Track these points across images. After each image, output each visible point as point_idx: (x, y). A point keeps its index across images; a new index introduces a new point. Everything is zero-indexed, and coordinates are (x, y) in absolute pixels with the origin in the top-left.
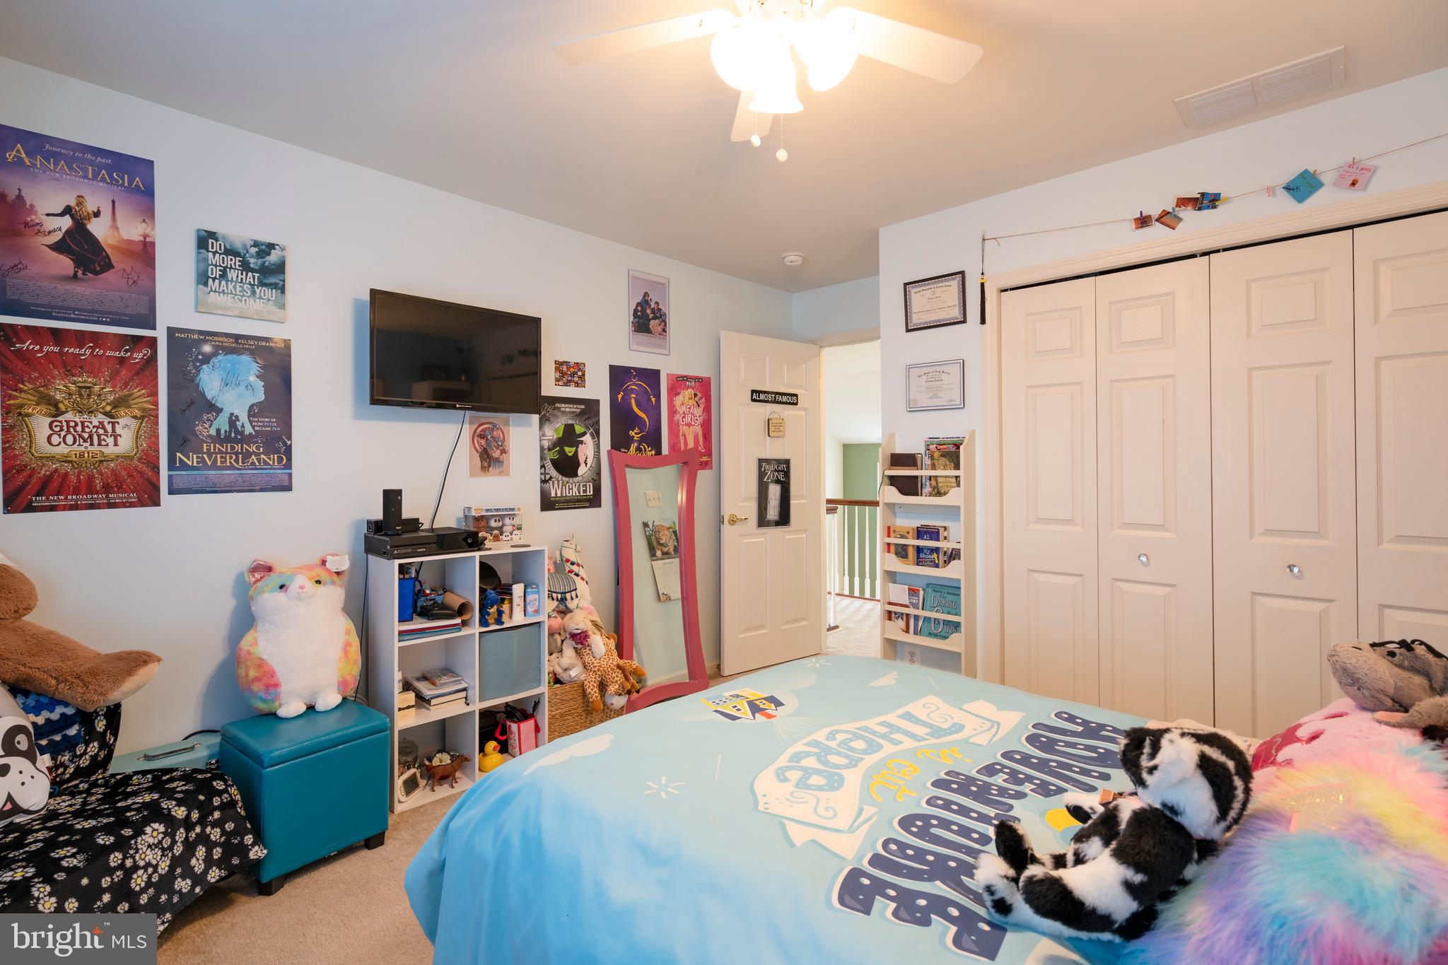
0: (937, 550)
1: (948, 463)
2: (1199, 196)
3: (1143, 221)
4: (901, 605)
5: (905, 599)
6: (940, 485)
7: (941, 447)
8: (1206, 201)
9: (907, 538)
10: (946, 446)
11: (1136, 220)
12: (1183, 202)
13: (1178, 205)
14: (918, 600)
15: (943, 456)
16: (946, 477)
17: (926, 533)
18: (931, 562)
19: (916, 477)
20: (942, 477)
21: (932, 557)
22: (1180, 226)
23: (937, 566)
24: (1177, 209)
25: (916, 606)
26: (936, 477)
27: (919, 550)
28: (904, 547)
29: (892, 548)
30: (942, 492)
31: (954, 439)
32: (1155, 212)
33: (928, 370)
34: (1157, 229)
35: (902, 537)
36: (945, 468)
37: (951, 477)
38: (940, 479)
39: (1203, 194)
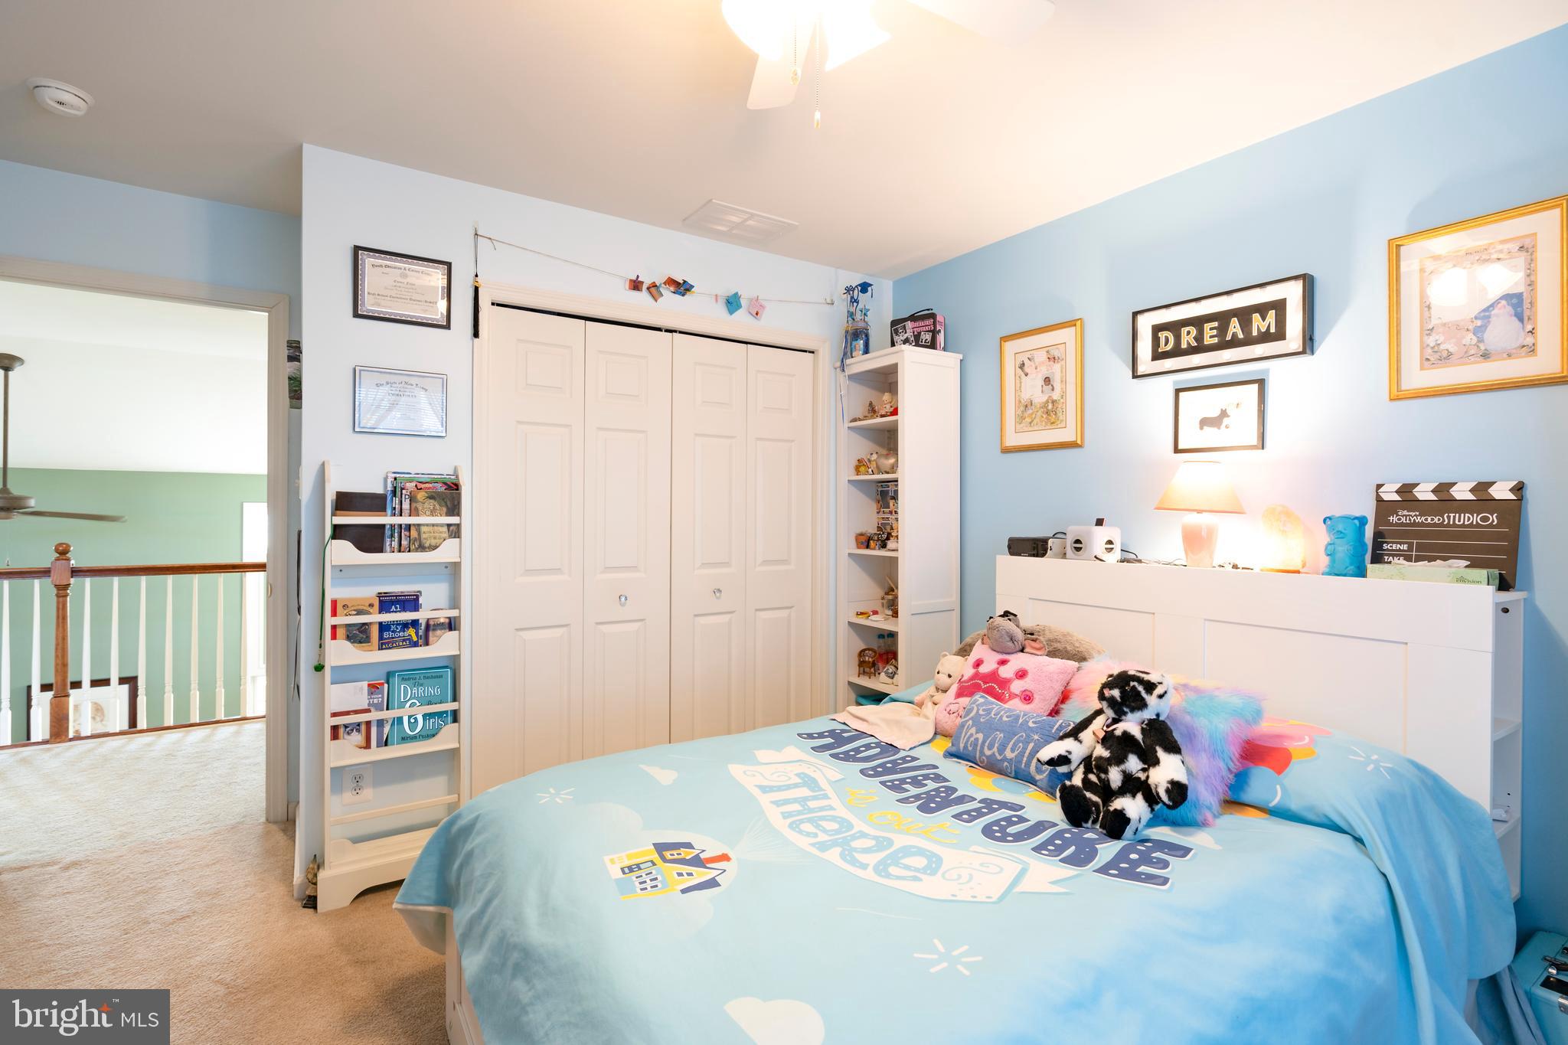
0: (415, 623)
1: (438, 507)
2: (682, 282)
3: (636, 285)
4: (356, 712)
5: (363, 702)
6: (423, 536)
7: (423, 486)
8: (682, 288)
9: (368, 613)
10: (431, 485)
11: (631, 280)
12: (671, 282)
13: (665, 283)
14: (383, 698)
15: (431, 497)
16: (433, 525)
17: (393, 603)
18: (404, 640)
19: (383, 526)
20: (427, 525)
21: (406, 634)
22: (660, 300)
23: (415, 645)
24: (663, 285)
25: (379, 708)
26: (419, 525)
27: (383, 627)
28: (364, 628)
29: (341, 632)
30: (427, 545)
31: (436, 477)
32: (647, 281)
33: (393, 378)
34: (643, 296)
35: (359, 613)
36: (433, 513)
37: (442, 525)
38: (423, 529)
39: (685, 282)
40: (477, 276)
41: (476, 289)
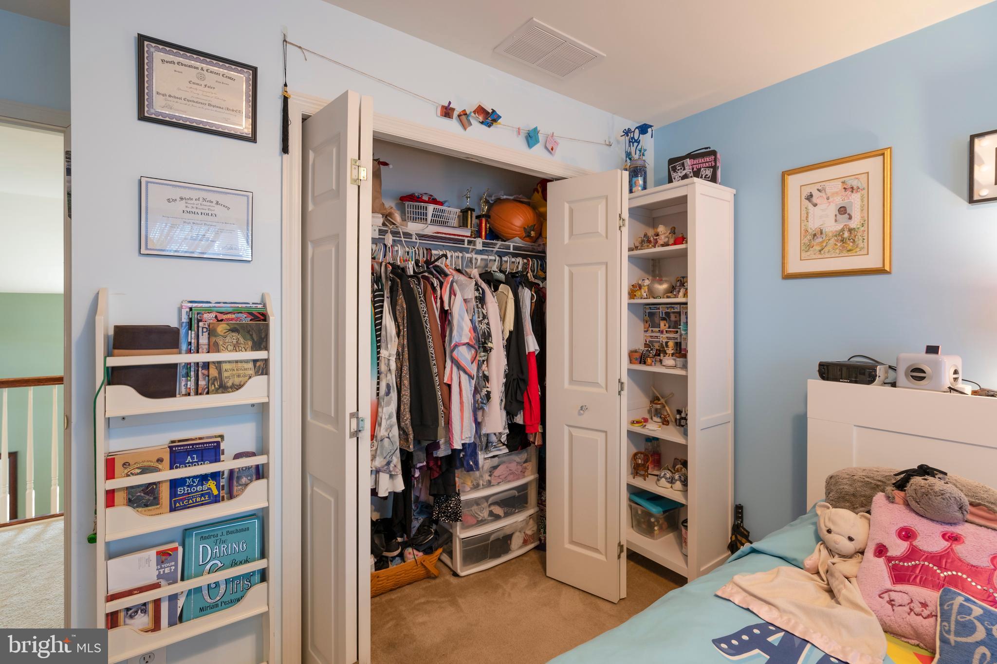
0: (215, 476)
1: (242, 340)
2: (490, 111)
3: (447, 112)
4: (142, 590)
5: (150, 574)
6: (225, 374)
7: (224, 317)
8: (489, 118)
9: (156, 470)
10: (233, 316)
11: (443, 107)
12: (481, 110)
13: (474, 112)
14: (176, 565)
15: (233, 330)
16: (237, 362)
17: (189, 453)
18: (202, 495)
19: (174, 366)
20: (229, 362)
21: (205, 487)
22: (469, 129)
23: (216, 500)
24: (473, 114)
25: (172, 580)
26: (219, 363)
27: (175, 484)
28: (151, 489)
29: (120, 497)
30: (229, 384)
31: (240, 306)
32: (458, 109)
33: (186, 193)
34: (453, 124)
35: (145, 470)
36: (236, 348)
37: (247, 361)
38: (225, 366)
39: (494, 111)
40: (286, 85)
41: (285, 100)
